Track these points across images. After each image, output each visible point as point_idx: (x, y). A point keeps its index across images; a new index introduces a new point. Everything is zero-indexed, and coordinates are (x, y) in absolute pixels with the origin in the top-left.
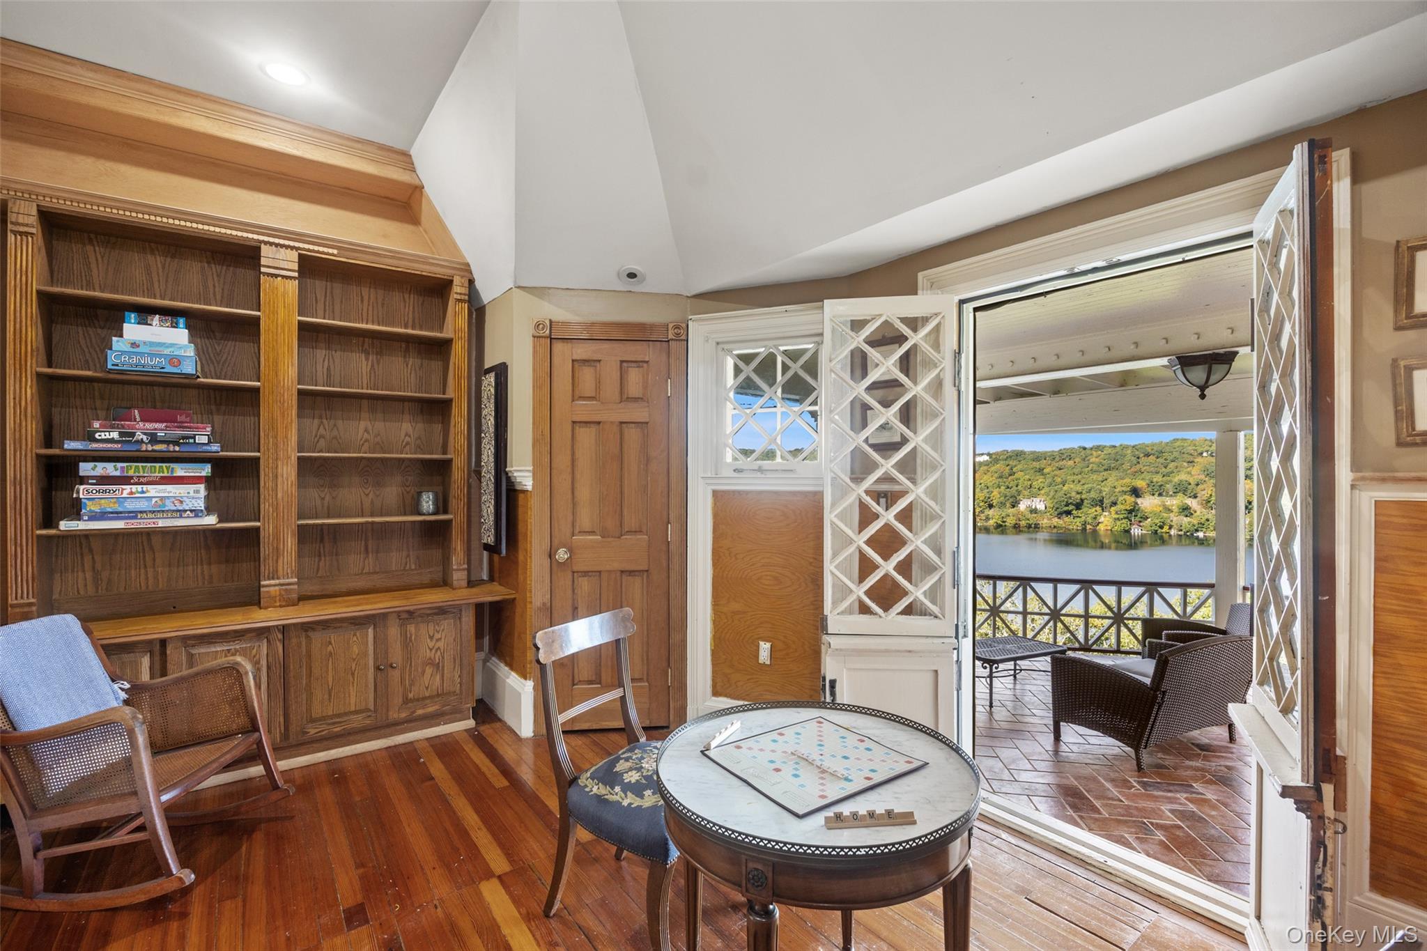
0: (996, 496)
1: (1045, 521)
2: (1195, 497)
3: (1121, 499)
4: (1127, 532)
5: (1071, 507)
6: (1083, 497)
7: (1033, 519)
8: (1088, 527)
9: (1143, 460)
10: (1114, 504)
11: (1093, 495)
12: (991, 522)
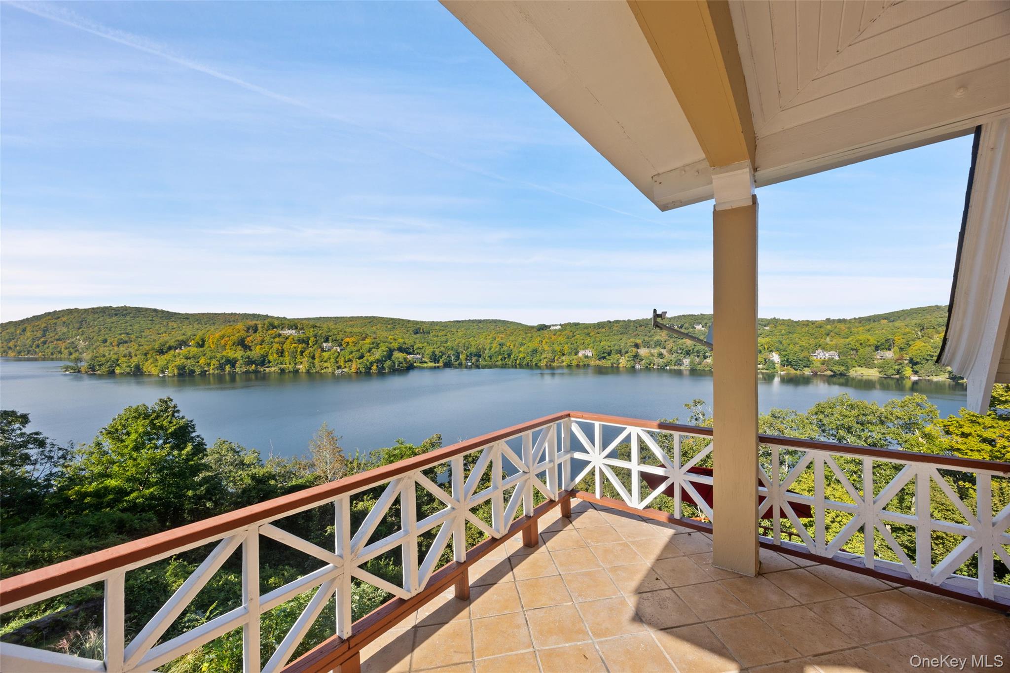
0: (566, 349)
1: (593, 362)
2: (665, 348)
3: (630, 349)
4: (634, 367)
5: (606, 355)
6: (612, 348)
7: (586, 361)
8: (615, 365)
9: (639, 329)
10: (627, 352)
11: (616, 347)
12: (564, 364)
